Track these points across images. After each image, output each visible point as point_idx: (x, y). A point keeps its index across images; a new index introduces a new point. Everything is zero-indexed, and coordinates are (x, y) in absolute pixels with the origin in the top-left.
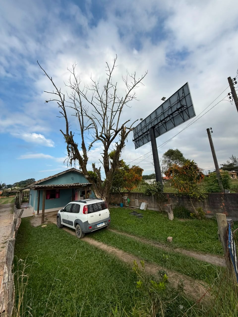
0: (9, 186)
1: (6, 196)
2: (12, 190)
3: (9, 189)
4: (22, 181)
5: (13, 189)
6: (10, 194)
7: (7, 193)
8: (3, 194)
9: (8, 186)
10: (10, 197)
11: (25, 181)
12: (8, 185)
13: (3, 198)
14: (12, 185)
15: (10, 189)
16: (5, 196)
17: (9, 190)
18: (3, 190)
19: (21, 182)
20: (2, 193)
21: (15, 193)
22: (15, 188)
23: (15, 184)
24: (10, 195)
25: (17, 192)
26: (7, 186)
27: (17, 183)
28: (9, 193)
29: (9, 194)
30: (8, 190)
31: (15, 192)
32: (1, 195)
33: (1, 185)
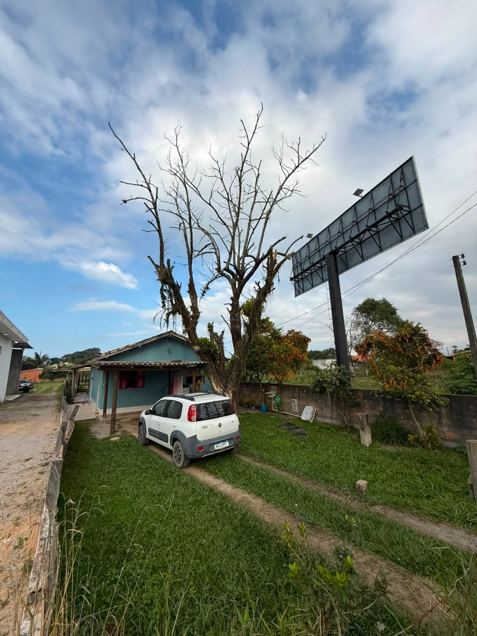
0: (55, 361)
1: (49, 378)
2: (59, 367)
3: (54, 366)
4: (77, 352)
5: (61, 365)
6: (55, 375)
7: (50, 373)
8: (43, 375)
9: (52, 359)
10: (55, 380)
11: (82, 352)
12: (53, 358)
13: (44, 382)
14: (59, 359)
15: (56, 365)
16: (46, 378)
17: (55, 367)
18: (44, 368)
19: (76, 353)
20: (43, 373)
22: (65, 365)
23: (64, 357)
24: (56, 378)
25: (68, 371)
26: (50, 360)
27: (69, 355)
28: (55, 373)
29: (53, 375)
30: (53, 367)
31: (65, 372)
32: (40, 377)
33: (41, 358)
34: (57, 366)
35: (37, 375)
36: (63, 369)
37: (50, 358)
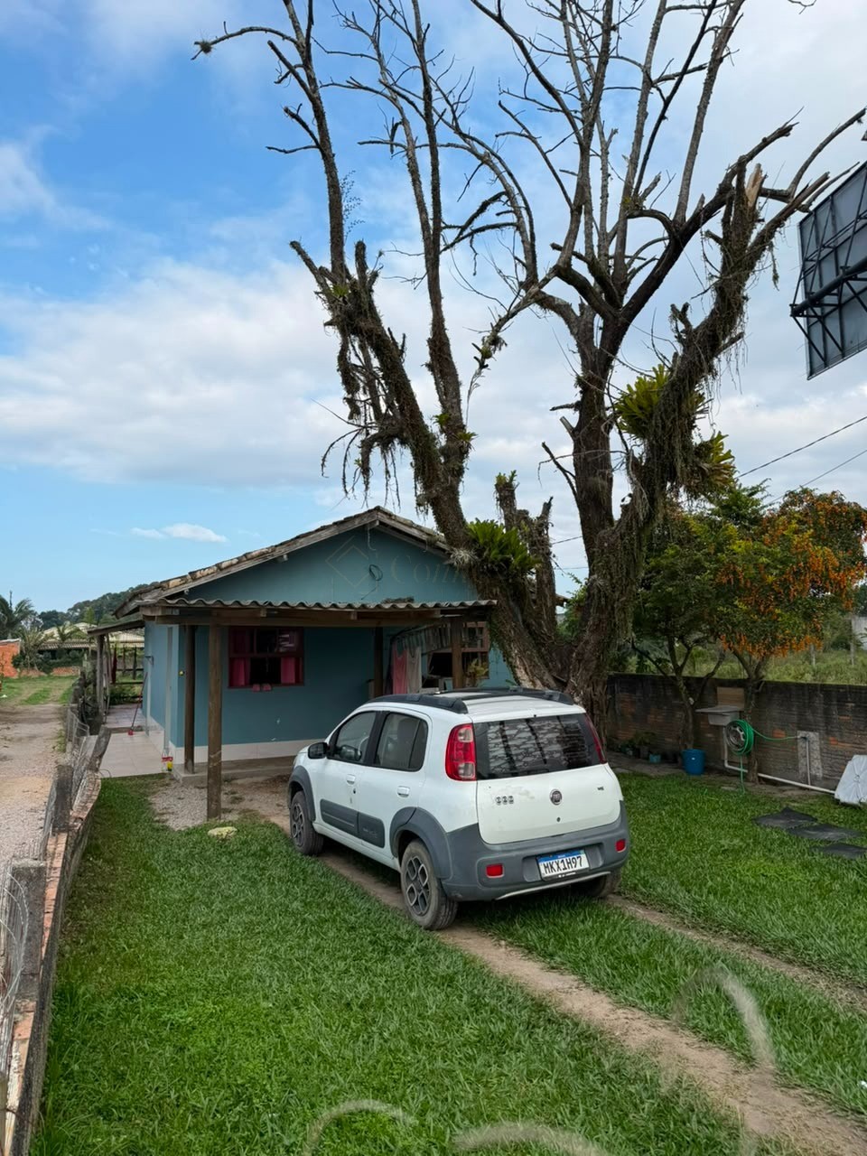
0: (51, 619)
1: (39, 665)
2: (63, 637)
3: (48, 632)
4: (109, 594)
5: (67, 631)
6: (54, 658)
7: (41, 652)
8: (24, 657)
9: (43, 616)
10: (55, 672)
11: (123, 593)
12: (45, 611)
13: (28, 678)
14: (62, 613)
15: (54, 631)
16: (32, 665)
17: (52, 636)
18: (24, 638)
19: (104, 597)
20: (21, 651)
21: (77, 654)
22: (78, 630)
23: (74, 609)
24: (58, 665)
25: (87, 649)
26: (40, 617)
27: (87, 603)
28: (53, 652)
29: (50, 659)
30: (47, 637)
31: (80, 650)
32: (17, 662)
33: (14, 610)
34: (56, 635)
35: (8, 658)
36: (74, 640)
37: (39, 613)
